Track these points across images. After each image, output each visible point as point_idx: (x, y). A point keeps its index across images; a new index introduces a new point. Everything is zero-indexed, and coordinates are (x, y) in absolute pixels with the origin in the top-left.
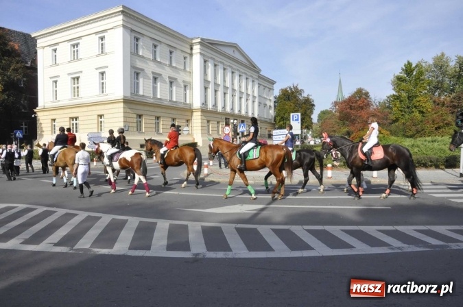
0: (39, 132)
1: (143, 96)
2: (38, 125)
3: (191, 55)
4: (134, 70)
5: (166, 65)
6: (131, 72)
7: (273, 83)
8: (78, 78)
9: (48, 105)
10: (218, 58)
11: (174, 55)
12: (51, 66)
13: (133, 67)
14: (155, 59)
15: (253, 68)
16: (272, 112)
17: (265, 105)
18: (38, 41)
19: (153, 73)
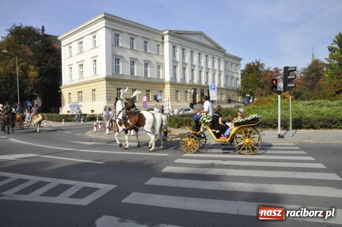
0: (62, 102)
1: (122, 75)
2: (62, 97)
3: (163, 43)
4: (114, 57)
5: (141, 52)
6: (112, 58)
7: (240, 59)
8: (82, 65)
9: (68, 84)
10: (185, 43)
11: (148, 44)
12: (69, 58)
13: (114, 55)
14: (133, 48)
15: (219, 49)
16: (239, 82)
17: (233, 77)
18: (62, 42)
19: (130, 58)
